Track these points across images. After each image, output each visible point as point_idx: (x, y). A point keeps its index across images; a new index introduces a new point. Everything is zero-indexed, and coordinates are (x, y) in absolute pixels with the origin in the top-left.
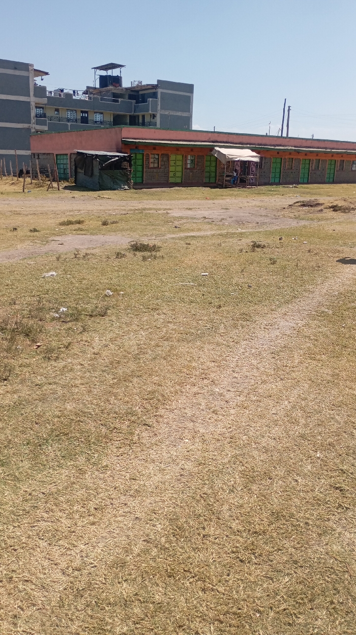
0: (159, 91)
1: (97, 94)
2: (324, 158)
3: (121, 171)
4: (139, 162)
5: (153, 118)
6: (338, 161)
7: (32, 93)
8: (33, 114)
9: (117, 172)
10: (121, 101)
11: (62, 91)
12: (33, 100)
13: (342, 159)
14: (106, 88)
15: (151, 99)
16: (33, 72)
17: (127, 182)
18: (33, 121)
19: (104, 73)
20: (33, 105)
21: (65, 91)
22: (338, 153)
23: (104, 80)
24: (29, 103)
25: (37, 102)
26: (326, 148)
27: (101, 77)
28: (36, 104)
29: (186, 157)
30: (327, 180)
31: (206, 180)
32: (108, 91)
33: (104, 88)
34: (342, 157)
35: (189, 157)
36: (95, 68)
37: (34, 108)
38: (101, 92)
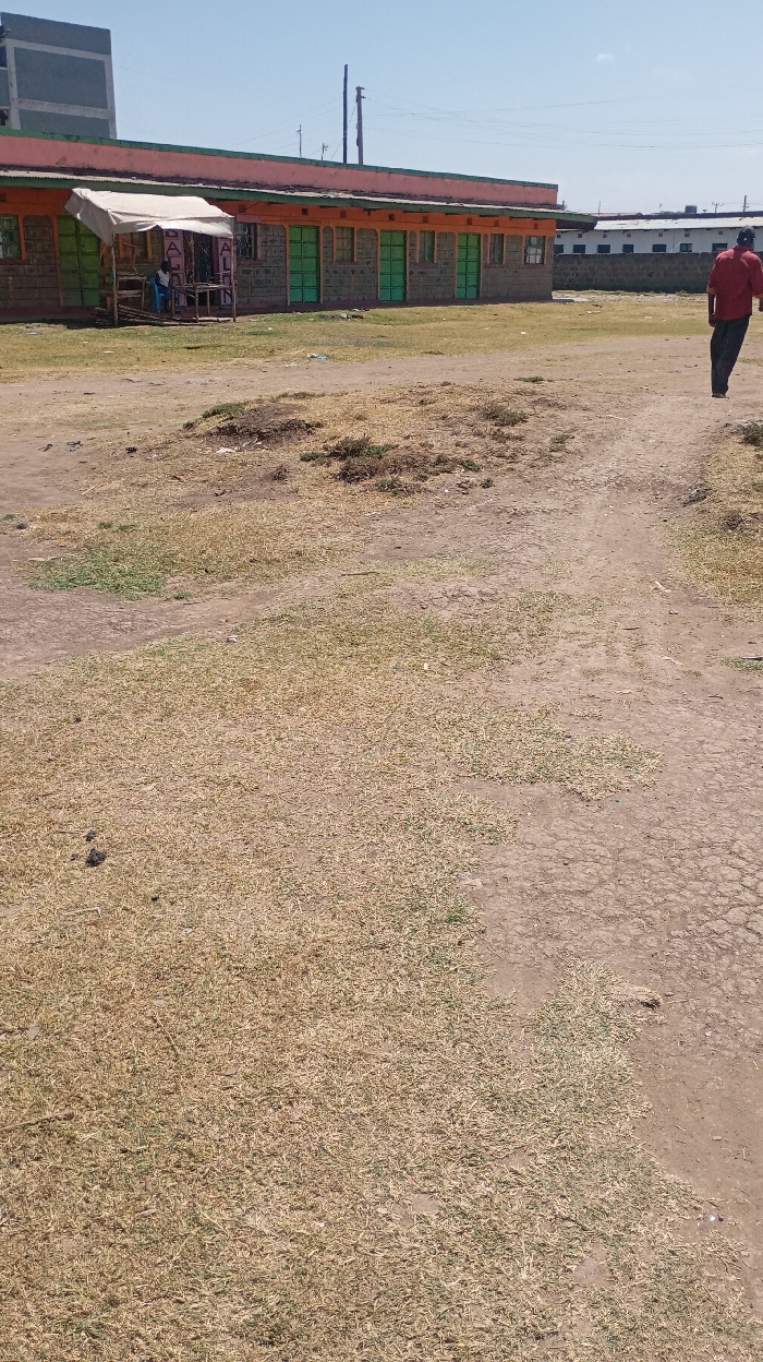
0: (11, 44)
2: (445, 229)
6: (486, 236)
13: (497, 231)
22: (484, 215)
26: (449, 199)
30: (459, 293)
34: (497, 224)
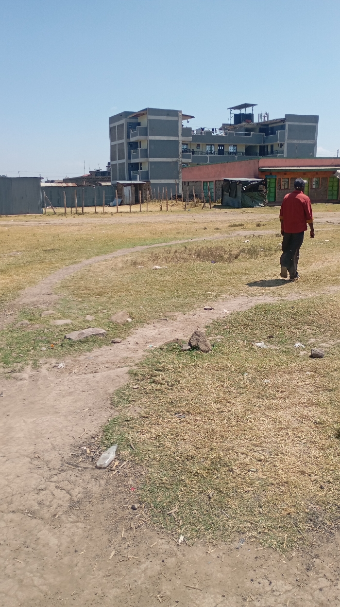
0: (287, 124)
1: (232, 130)
3: (258, 192)
4: (273, 185)
5: (281, 147)
7: (180, 133)
8: (180, 150)
9: (256, 194)
10: (253, 134)
11: (203, 129)
12: (180, 139)
14: (240, 124)
15: (279, 131)
16: (181, 117)
17: (263, 201)
18: (180, 155)
19: (238, 112)
20: (180, 143)
21: (205, 129)
23: (238, 118)
24: (177, 141)
25: (184, 140)
27: (236, 116)
28: (183, 141)
29: (312, 179)
31: (329, 198)
32: (241, 127)
33: (238, 125)
35: (314, 179)
36: (230, 108)
37: (181, 145)
38: (235, 128)
